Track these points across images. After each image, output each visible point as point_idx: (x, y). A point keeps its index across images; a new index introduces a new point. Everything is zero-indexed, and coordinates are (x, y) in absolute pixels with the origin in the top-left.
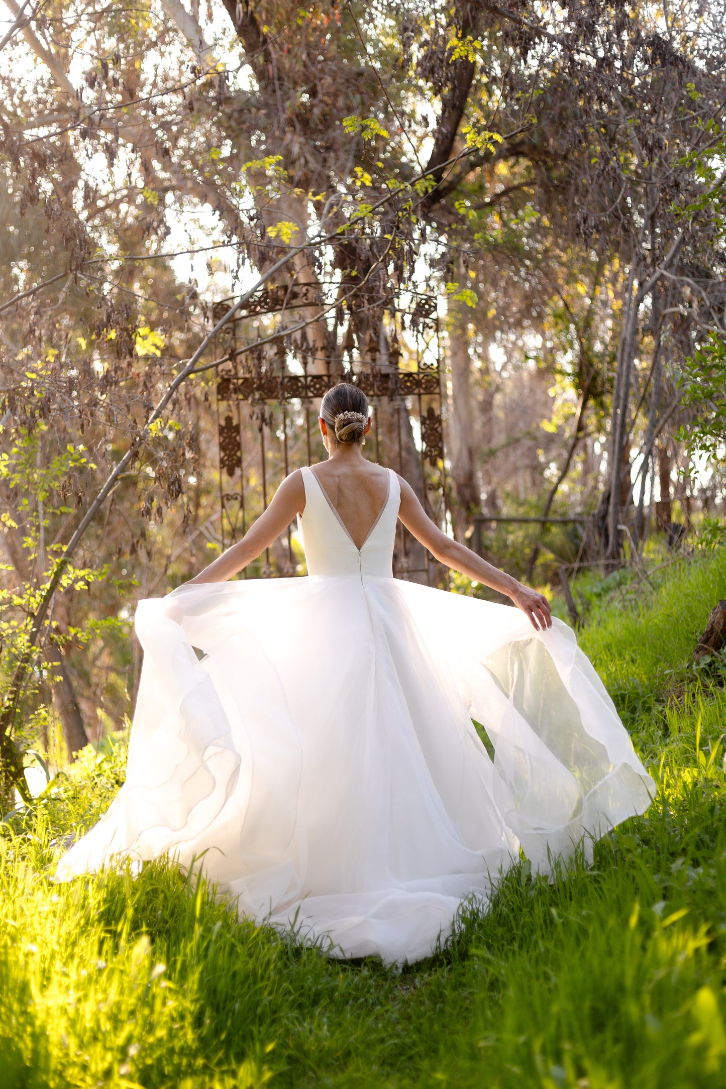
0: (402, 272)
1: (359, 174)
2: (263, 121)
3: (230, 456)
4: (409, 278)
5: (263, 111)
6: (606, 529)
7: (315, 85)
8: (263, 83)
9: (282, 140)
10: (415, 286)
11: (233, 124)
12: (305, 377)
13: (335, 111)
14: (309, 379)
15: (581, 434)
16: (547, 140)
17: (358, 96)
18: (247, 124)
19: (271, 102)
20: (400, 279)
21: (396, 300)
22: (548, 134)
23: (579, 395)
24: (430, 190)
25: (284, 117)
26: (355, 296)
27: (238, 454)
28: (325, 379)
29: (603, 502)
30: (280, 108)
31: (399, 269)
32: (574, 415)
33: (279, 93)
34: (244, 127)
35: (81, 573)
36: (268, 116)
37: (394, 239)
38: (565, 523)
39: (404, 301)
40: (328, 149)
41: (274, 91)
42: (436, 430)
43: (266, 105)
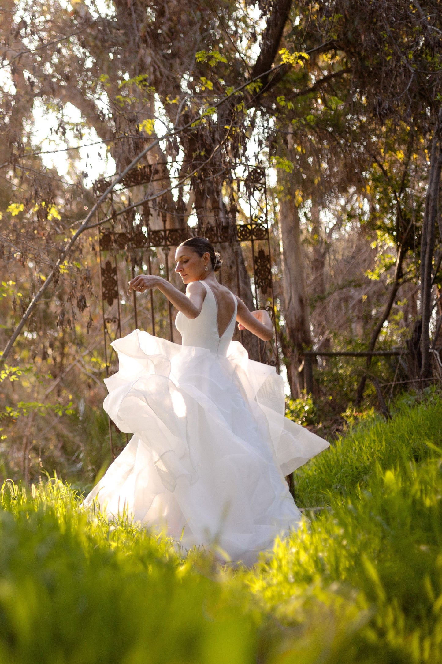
0: (238, 151)
1: (204, 82)
2: (122, 39)
3: (109, 290)
4: (243, 155)
5: (122, 31)
6: (420, 354)
7: (163, 7)
8: (121, 8)
9: (137, 52)
10: (247, 159)
11: (98, 43)
12: (165, 231)
13: (179, 27)
14: (167, 232)
15: (401, 280)
16: (359, 36)
17: (198, 13)
18: (110, 42)
19: (127, 23)
20: (236, 155)
21: (233, 171)
22: (361, 31)
23: (398, 247)
24: (258, 90)
25: (139, 35)
26: (204, 170)
27: (116, 289)
28: (180, 231)
29: (415, 331)
30: (135, 28)
31: (235, 149)
32: (394, 264)
33: (134, 15)
34: (107, 44)
35: (14, 369)
36: (125, 34)
37: (231, 128)
38: (387, 355)
39: (240, 172)
40: (174, 55)
41: (130, 14)
42: (266, 266)
43: (124, 26)
